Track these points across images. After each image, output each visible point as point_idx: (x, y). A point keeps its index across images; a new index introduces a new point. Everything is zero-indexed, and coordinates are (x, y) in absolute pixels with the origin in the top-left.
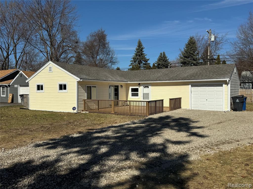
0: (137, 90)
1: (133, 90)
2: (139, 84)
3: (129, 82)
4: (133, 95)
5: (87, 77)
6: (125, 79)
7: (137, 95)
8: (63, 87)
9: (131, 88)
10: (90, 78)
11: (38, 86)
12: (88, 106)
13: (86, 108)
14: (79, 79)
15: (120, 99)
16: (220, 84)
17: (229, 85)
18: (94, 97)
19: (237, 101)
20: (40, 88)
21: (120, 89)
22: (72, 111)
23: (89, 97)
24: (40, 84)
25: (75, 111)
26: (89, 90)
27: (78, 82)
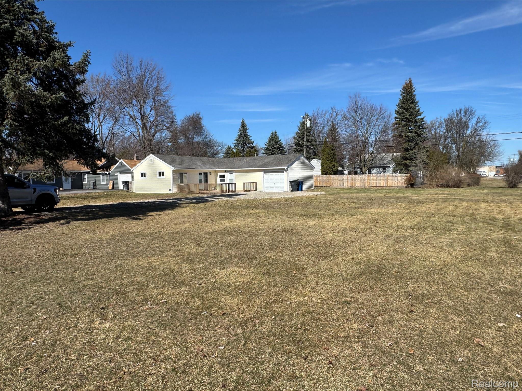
0: (224, 176)
1: (221, 176)
2: (226, 171)
3: (217, 170)
4: (221, 180)
5: (180, 166)
6: (214, 166)
7: (224, 180)
8: (161, 174)
9: (219, 174)
10: (182, 167)
11: (142, 174)
12: (181, 189)
13: (180, 190)
14: (173, 168)
15: (209, 183)
16: (282, 171)
17: (288, 172)
18: (185, 181)
19: (293, 184)
20: (143, 175)
21: (209, 175)
22: (169, 192)
23: (182, 182)
24: (143, 172)
25: (171, 192)
26: (181, 177)
27: (173, 171)
